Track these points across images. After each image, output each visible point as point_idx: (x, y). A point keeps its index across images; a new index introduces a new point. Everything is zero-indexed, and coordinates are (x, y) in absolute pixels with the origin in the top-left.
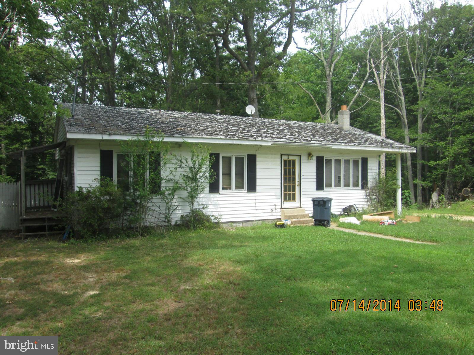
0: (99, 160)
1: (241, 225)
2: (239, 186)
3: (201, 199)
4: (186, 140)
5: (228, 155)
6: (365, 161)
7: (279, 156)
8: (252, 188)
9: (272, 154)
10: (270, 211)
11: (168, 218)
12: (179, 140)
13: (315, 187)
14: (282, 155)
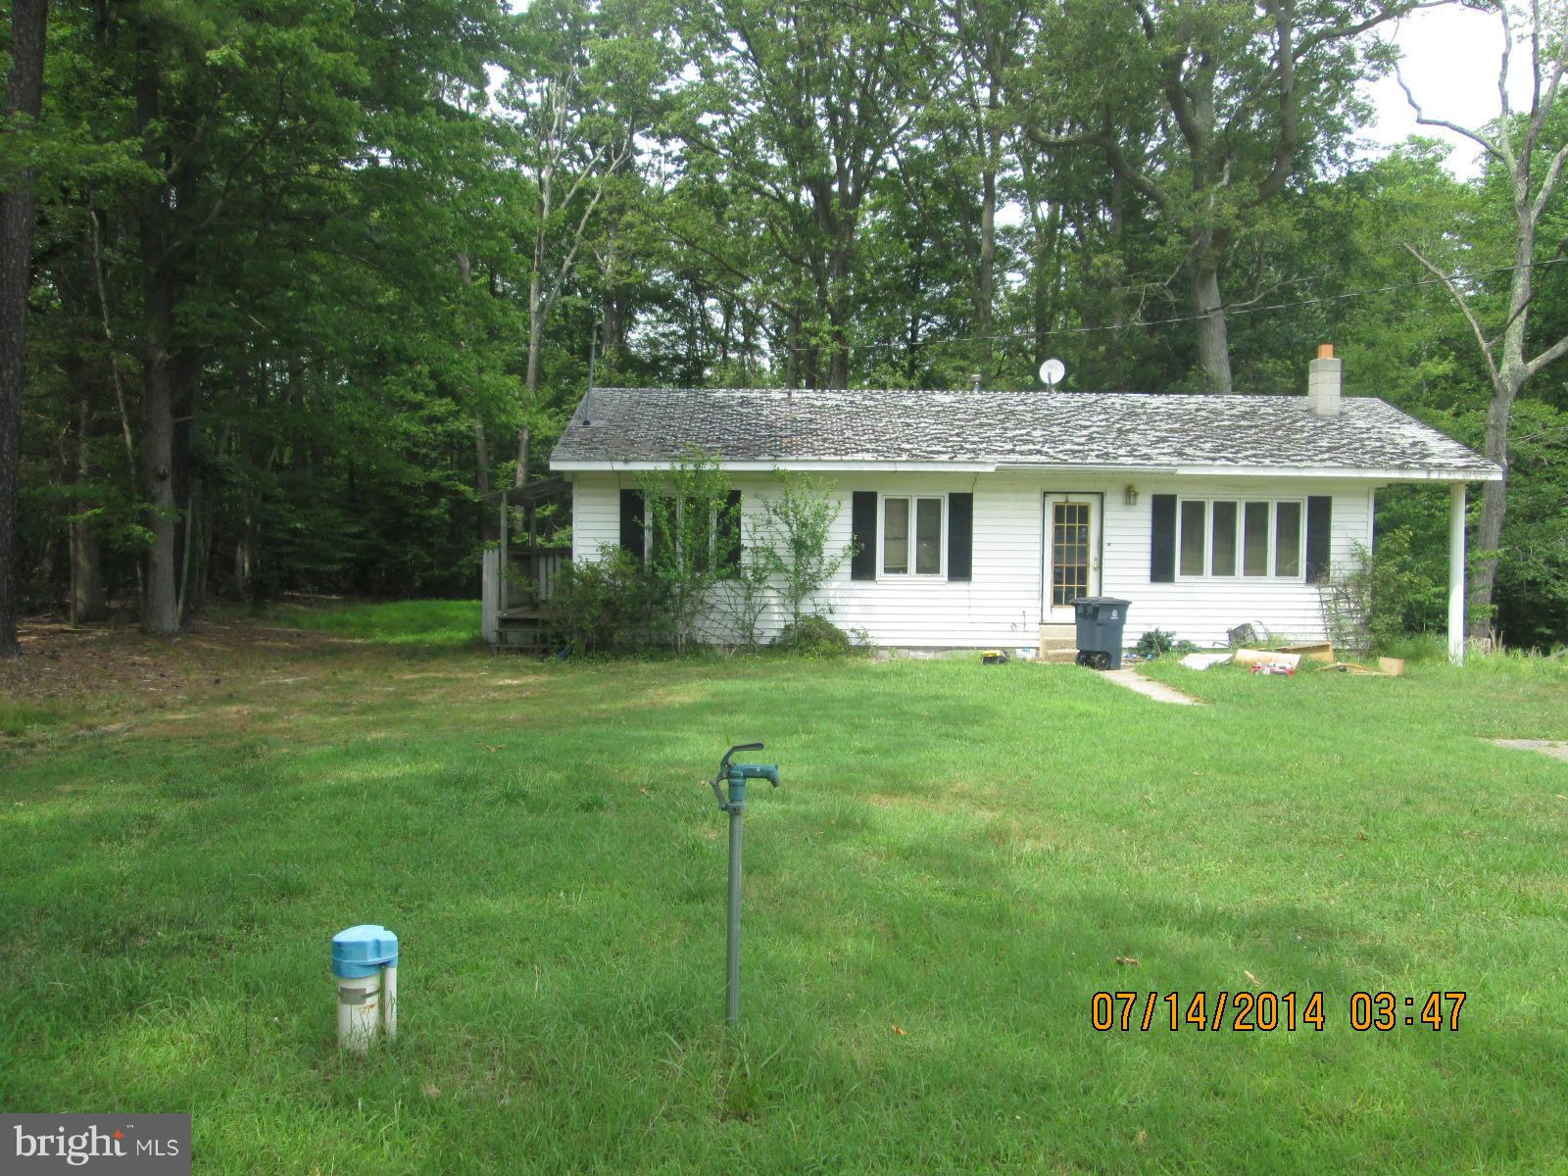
0: (617, 509)
1: (930, 656)
2: (928, 566)
3: (831, 593)
4: (782, 467)
5: (899, 495)
6: (1321, 508)
7: (1038, 496)
8: (961, 569)
9: (1018, 491)
10: (1008, 627)
11: (748, 628)
12: (768, 467)
13: (1148, 573)
14: (1045, 494)
